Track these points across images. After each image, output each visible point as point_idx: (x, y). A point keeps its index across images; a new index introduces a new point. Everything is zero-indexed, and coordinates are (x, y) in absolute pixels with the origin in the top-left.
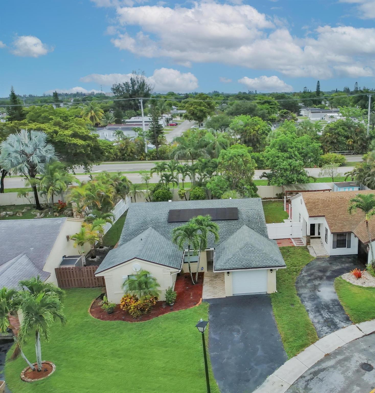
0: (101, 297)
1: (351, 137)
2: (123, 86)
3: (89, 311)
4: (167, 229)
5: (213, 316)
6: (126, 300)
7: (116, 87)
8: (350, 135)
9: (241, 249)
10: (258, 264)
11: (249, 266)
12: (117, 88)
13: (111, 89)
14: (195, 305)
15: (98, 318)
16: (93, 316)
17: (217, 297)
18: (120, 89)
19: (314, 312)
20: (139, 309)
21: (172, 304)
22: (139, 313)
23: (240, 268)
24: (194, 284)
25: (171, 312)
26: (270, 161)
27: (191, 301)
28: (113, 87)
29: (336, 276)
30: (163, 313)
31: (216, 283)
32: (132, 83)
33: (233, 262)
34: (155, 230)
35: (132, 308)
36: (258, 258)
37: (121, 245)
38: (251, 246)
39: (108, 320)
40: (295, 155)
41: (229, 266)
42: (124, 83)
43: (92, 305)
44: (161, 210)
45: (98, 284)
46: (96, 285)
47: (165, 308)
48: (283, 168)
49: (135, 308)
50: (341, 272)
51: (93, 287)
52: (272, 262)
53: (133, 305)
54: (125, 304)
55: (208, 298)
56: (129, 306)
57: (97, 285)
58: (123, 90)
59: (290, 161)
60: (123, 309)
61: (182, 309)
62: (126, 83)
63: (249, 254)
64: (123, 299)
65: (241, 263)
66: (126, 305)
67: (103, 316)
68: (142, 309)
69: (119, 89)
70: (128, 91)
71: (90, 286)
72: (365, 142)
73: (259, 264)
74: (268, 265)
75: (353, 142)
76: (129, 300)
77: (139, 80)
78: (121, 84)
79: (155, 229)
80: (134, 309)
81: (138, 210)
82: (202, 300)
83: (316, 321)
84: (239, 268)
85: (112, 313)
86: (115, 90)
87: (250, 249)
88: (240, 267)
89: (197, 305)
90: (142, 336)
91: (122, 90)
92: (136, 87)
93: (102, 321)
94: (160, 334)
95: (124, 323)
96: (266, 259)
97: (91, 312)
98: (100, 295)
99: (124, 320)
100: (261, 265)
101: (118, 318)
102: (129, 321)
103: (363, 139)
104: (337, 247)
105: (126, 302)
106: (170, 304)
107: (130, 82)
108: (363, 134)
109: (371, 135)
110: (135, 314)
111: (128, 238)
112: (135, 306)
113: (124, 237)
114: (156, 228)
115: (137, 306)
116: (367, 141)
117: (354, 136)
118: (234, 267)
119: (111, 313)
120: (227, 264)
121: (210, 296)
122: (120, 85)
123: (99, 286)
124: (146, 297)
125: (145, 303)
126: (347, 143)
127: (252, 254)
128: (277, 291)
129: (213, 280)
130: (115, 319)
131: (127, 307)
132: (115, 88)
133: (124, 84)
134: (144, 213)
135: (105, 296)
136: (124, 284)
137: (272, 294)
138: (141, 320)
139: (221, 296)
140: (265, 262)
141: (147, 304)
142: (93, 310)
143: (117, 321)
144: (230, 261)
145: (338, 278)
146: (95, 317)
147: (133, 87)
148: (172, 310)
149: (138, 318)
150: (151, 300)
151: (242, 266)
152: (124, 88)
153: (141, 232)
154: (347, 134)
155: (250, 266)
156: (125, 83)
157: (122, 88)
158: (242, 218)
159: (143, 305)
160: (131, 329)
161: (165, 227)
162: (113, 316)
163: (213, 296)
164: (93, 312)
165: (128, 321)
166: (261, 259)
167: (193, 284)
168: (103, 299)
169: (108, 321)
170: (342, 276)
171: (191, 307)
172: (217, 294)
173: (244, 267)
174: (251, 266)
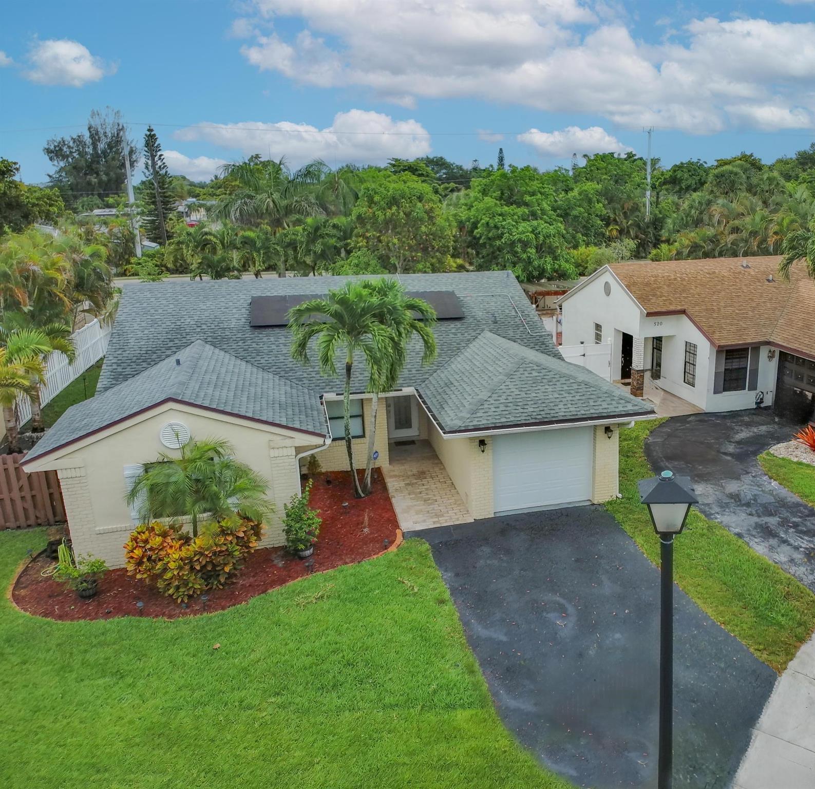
0: (51, 554)
1: (615, 220)
2: (71, 144)
3: (9, 595)
4: (254, 345)
5: (457, 575)
6: (146, 541)
7: (55, 147)
8: (612, 216)
9: (509, 376)
10: (573, 411)
11: (548, 416)
12: (57, 149)
13: (44, 150)
14: (386, 548)
15: (46, 615)
16: (26, 610)
17: (445, 522)
18: (65, 149)
19: (761, 537)
20: (198, 568)
21: (308, 553)
22: (198, 584)
23: (524, 422)
24: (363, 495)
25: (310, 577)
26: (483, 224)
27: (366, 541)
28: (47, 147)
29: (755, 453)
30: (282, 581)
31: (427, 489)
32: (92, 136)
33: (497, 410)
34: (215, 347)
35: (172, 565)
36: (567, 395)
37: (106, 389)
38: (535, 368)
39: (84, 618)
40: (543, 212)
41: (489, 418)
42: (72, 138)
43: (20, 577)
44: (223, 299)
45: (37, 517)
46: (27, 518)
47: (285, 568)
48: (520, 240)
49: (185, 564)
50: (760, 444)
51: (19, 527)
52: (614, 402)
53: (176, 556)
54: (143, 557)
55: (419, 527)
56: (160, 560)
57: (32, 521)
58: (71, 152)
59: (535, 223)
60: (139, 576)
61: (346, 563)
62: (79, 136)
63: (539, 387)
64: (135, 539)
65: (522, 410)
66: (149, 559)
67: (62, 608)
68: (209, 568)
69: (61, 149)
70: (82, 154)
71: (8, 524)
72: (643, 232)
73: (578, 409)
74: (606, 411)
75: (619, 231)
76: (159, 539)
77: (108, 130)
78: (67, 138)
79: (214, 345)
80: (180, 568)
81: (153, 300)
82: (403, 534)
83: (783, 558)
84: (519, 423)
85: (94, 595)
86: (52, 152)
87: (537, 374)
88: (522, 419)
89: (393, 549)
90: (221, 658)
91: (68, 153)
92: (101, 146)
93: (59, 622)
94: (291, 646)
95: (145, 621)
96: (592, 397)
97: (17, 599)
98: (43, 546)
99: (141, 613)
100: (583, 412)
101: (120, 610)
102: (163, 614)
103: (638, 226)
104: (725, 390)
105: (148, 546)
106: (302, 550)
107: (87, 135)
108: (638, 213)
109: (655, 215)
110: (181, 590)
111: (128, 370)
112: (181, 559)
113: (115, 366)
114: (217, 340)
115: (191, 559)
116: (647, 230)
117: (621, 218)
118: (503, 420)
119: (89, 597)
120: (478, 415)
121: (424, 521)
122: (64, 142)
123: (39, 521)
124: (223, 524)
125: (220, 546)
126: (608, 233)
127: (547, 387)
128: (620, 496)
129: (416, 483)
130: (108, 615)
131: (153, 568)
132: (52, 147)
133: (74, 140)
134: (172, 306)
135: (63, 545)
136: (133, 494)
137: (610, 503)
138: (206, 608)
139: (458, 519)
140: (592, 404)
141: (227, 550)
142: (23, 592)
143: (116, 619)
144: (486, 406)
145: (763, 455)
146: (34, 613)
147: (95, 148)
148: (310, 570)
149: (192, 604)
150: (241, 535)
151: (529, 418)
152: (72, 148)
153: (168, 352)
154: (607, 213)
155: (552, 415)
156: (75, 136)
157: (69, 147)
158: (473, 317)
159: (215, 553)
160: (175, 640)
161: (244, 340)
162: (100, 605)
163: (434, 523)
164: (24, 598)
165: (157, 616)
166: (578, 398)
167: (360, 497)
168: (56, 559)
169: (82, 622)
170: (772, 451)
171: (375, 557)
172: (442, 516)
173: (534, 421)
174: (556, 415)
